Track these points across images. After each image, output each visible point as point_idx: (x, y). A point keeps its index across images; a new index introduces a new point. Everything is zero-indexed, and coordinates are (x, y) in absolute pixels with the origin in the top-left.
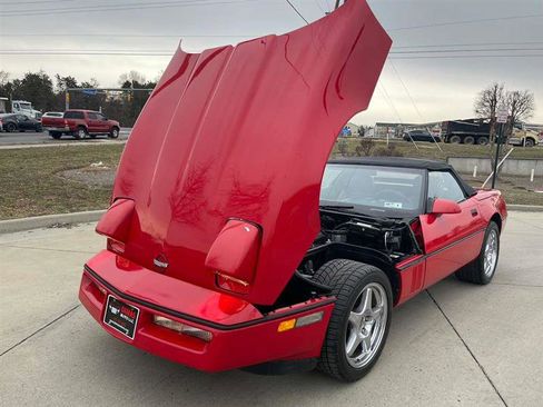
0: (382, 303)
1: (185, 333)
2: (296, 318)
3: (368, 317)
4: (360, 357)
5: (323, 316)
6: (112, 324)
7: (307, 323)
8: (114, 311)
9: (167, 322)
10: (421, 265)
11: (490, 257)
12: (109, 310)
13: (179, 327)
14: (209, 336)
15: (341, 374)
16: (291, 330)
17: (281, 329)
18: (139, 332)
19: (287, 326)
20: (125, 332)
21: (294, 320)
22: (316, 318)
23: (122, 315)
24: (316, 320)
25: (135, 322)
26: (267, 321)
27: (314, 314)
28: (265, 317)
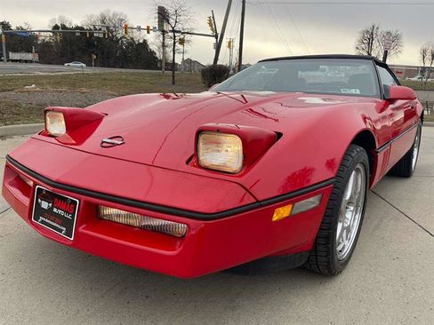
1: (144, 229)
2: (293, 203)
3: (348, 204)
5: (321, 201)
6: (43, 222)
7: (303, 209)
9: (118, 216)
12: (38, 205)
13: (136, 220)
16: (287, 217)
17: (275, 218)
18: (81, 229)
19: (282, 213)
20: (61, 231)
21: (290, 206)
22: (313, 203)
23: (55, 210)
24: (313, 206)
25: (73, 217)
26: (262, 206)
27: (311, 199)
28: (258, 201)
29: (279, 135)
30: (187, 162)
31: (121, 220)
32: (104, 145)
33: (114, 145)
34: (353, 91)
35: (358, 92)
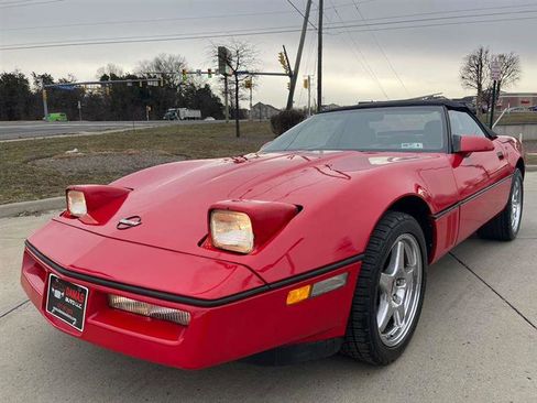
0: (415, 260)
1: (154, 317)
2: (312, 284)
3: (399, 279)
4: (393, 332)
5: (348, 279)
6: (56, 313)
7: (326, 290)
8: (58, 294)
9: (128, 304)
10: (455, 214)
11: (516, 209)
12: (52, 294)
13: (145, 309)
14: (186, 317)
15: (373, 356)
16: (305, 300)
17: (290, 301)
18: (89, 320)
19: (298, 295)
20: (71, 322)
21: (309, 287)
22: (339, 281)
23: (67, 300)
24: (339, 285)
25: (83, 307)
26: (271, 289)
27: (335, 278)
28: (267, 284)
29: (300, 208)
30: (200, 244)
31: (130, 309)
32: (121, 226)
33: (130, 226)
34: (414, 146)
35: (421, 146)
